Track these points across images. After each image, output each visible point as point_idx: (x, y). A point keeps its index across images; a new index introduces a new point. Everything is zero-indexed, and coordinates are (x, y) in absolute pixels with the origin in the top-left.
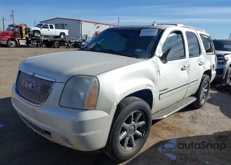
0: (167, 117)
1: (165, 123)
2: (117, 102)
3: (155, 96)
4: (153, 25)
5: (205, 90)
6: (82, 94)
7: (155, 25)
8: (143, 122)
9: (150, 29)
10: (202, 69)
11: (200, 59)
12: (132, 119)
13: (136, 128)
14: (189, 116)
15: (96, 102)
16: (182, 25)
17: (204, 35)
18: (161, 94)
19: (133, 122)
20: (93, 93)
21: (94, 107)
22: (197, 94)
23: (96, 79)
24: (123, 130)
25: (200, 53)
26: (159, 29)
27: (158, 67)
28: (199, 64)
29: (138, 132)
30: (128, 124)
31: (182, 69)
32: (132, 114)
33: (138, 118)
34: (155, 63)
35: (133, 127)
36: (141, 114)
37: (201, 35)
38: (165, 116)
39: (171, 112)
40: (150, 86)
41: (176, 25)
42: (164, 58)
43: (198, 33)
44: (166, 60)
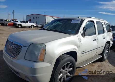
0: (85, 66)
1: (84, 69)
2: (56, 58)
3: (79, 55)
4: (78, 17)
5: (107, 52)
6: (36, 53)
7: (80, 17)
8: (72, 68)
9: (77, 20)
10: (105, 41)
11: (104, 35)
12: (66, 67)
13: (68, 72)
14: (98, 66)
15: (44, 58)
16: (94, 18)
17: (106, 23)
18: (82, 54)
19: (66, 69)
20: (42, 53)
21: (43, 60)
22: (102, 54)
23: (44, 45)
24: (61, 73)
25: (104, 32)
26: (81, 20)
27: (80, 39)
28: (103, 38)
29: (68, 74)
30: (63, 70)
31: (94, 41)
32: (66, 64)
33: (69, 66)
34: (78, 37)
35: (66, 71)
36: (71, 64)
37: (105, 23)
38: (84, 66)
39: (87, 63)
40: (76, 49)
41: (91, 18)
42: (84, 35)
43: (103, 22)
44: (85, 36)
